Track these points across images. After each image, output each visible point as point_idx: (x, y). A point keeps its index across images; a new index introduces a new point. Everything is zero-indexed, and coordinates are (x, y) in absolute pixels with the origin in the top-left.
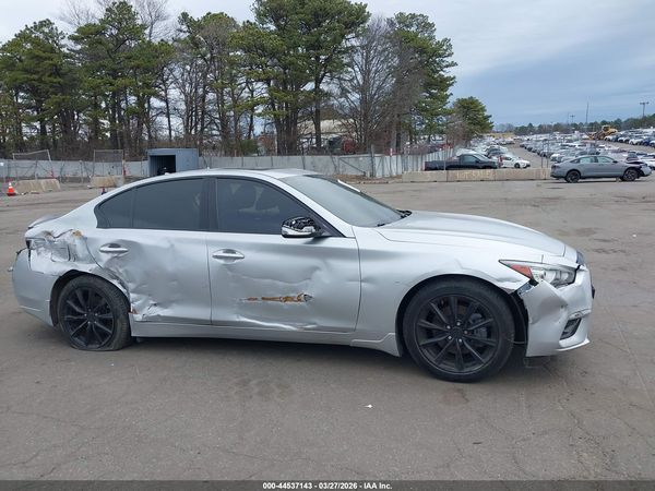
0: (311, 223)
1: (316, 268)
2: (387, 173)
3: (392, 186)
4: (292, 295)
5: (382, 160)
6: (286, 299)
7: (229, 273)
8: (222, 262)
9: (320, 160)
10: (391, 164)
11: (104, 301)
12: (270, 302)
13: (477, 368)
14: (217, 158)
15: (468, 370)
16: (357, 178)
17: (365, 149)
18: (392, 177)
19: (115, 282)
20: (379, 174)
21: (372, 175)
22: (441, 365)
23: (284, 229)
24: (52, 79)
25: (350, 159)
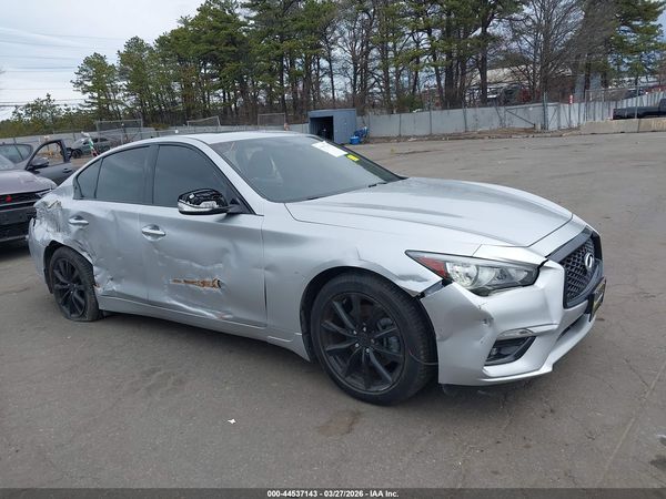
0: (216, 196)
1: (225, 251)
2: (564, 124)
3: (567, 139)
4: (207, 280)
5: (558, 110)
6: (204, 284)
7: (156, 251)
8: (149, 238)
9: (483, 112)
10: (570, 114)
11: (76, 273)
12: (191, 286)
13: (383, 388)
14: (375, 117)
15: (374, 389)
16: (526, 130)
17: (538, 98)
18: (570, 129)
19: (85, 254)
20: (552, 126)
21: (544, 127)
22: (348, 379)
23: (180, 204)
24: (229, 48)
25: (519, 110)
